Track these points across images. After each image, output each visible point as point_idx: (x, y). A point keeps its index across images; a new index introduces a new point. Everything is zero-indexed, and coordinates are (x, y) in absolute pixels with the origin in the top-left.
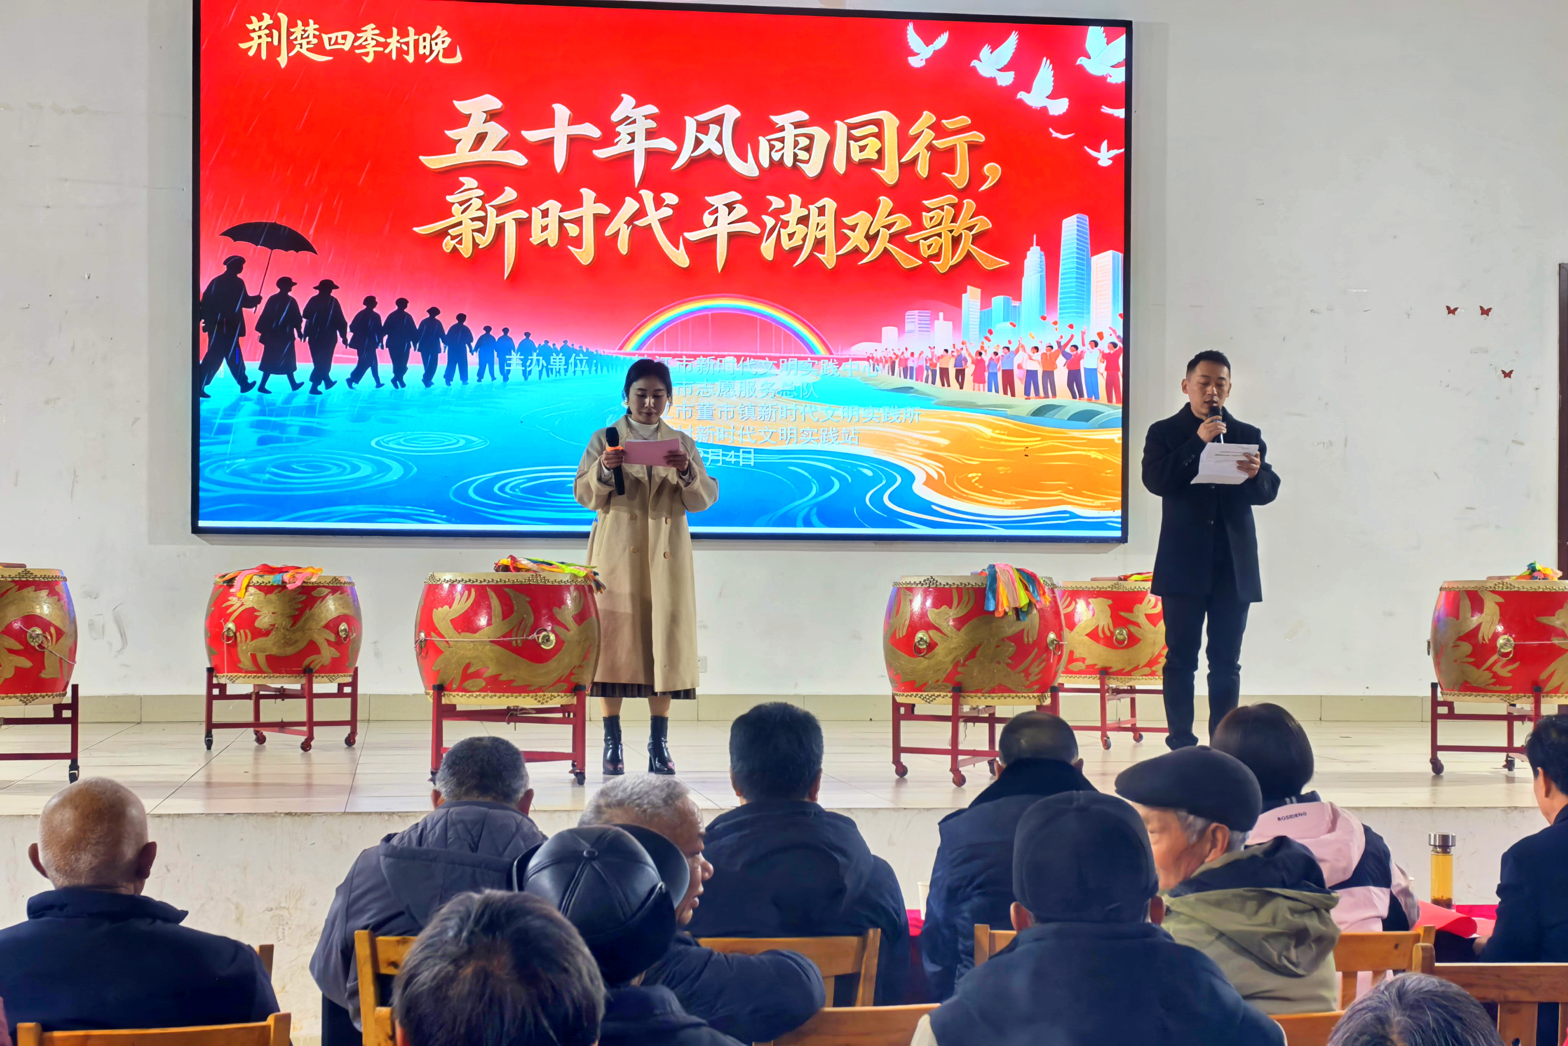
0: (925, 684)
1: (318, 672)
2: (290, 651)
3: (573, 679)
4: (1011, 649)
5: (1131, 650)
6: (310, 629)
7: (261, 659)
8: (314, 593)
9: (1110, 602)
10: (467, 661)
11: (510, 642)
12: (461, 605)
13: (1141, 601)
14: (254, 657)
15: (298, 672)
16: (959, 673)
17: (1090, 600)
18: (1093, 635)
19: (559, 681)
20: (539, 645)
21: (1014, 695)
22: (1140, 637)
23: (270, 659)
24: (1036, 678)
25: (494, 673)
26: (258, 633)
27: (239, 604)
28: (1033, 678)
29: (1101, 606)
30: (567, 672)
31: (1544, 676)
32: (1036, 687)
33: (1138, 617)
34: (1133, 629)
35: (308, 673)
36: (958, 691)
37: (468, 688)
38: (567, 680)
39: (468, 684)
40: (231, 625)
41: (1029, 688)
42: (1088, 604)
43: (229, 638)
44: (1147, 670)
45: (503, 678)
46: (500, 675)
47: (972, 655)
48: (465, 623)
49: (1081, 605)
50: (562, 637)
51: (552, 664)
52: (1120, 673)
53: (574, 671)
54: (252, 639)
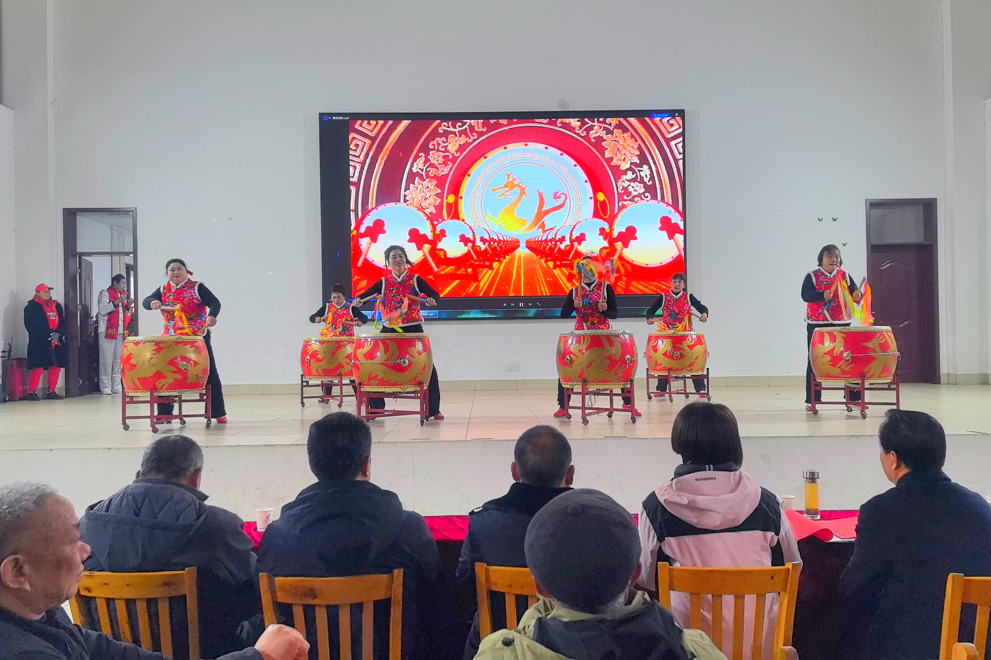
0: (571, 379)
1: (344, 375)
2: (331, 367)
3: (418, 379)
4: (607, 363)
5: (682, 360)
6: (339, 358)
7: (320, 370)
8: (341, 344)
9: (672, 340)
10: (370, 372)
11: (388, 364)
12: (367, 348)
13: (685, 340)
14: (317, 370)
15: (335, 376)
16: (584, 374)
17: (663, 340)
18: (665, 354)
19: (411, 380)
20: (401, 365)
21: (610, 383)
22: (685, 355)
23: (324, 371)
24: (621, 375)
25: (382, 377)
26: (318, 360)
27: (311, 349)
28: (619, 375)
29: (667, 342)
30: (415, 376)
31: (866, 370)
32: (622, 379)
33: (684, 346)
34: (682, 351)
35: (340, 376)
36: (585, 382)
37: (371, 384)
38: (415, 380)
39: (371, 382)
40: (308, 357)
41: (618, 380)
42: (663, 341)
43: (307, 363)
44: (689, 369)
45: (385, 379)
46: (384, 378)
47: (590, 365)
48: (370, 355)
49: (660, 342)
50: (412, 361)
51: (407, 372)
52: (677, 370)
53: (418, 376)
54: (316, 363)
